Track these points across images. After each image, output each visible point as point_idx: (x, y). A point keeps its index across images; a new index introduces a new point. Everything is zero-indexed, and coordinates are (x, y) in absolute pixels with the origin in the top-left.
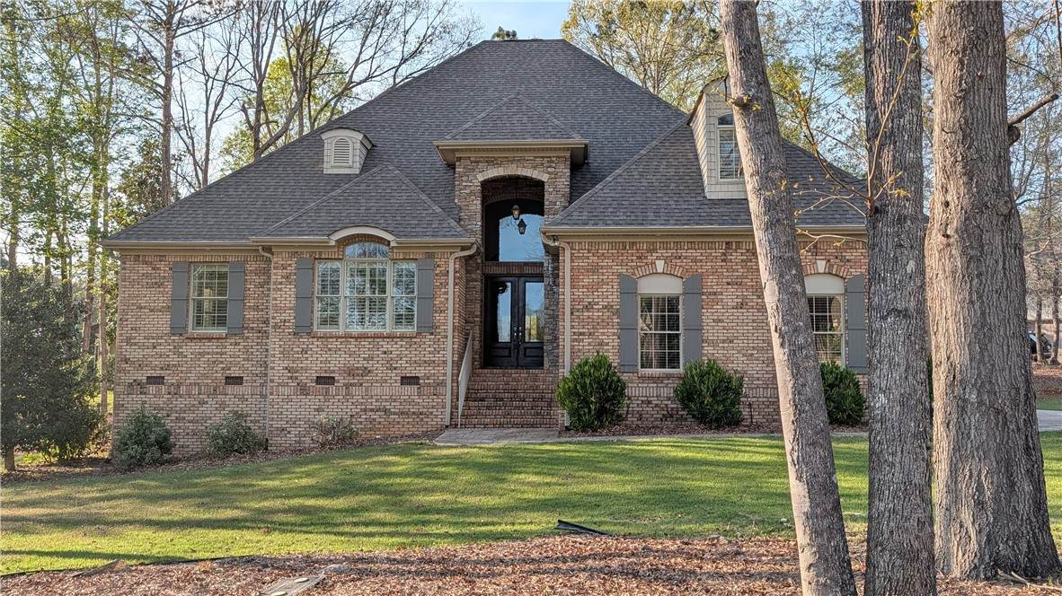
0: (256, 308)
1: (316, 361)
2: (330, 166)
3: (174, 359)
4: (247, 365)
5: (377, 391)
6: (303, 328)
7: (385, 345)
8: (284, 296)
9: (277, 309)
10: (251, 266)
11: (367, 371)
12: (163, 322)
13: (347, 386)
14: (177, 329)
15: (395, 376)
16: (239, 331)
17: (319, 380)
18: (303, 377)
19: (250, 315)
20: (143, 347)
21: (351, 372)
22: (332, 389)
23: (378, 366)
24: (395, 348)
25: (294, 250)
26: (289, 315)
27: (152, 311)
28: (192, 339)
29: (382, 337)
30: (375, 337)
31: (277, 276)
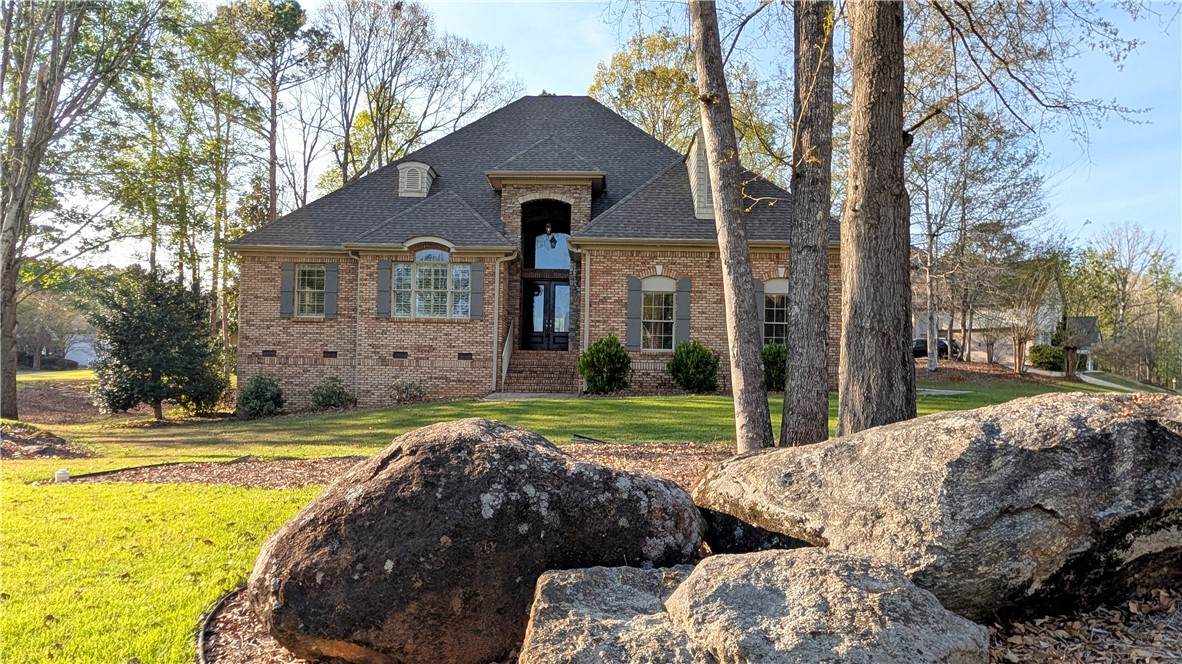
0: (347, 299)
1: (393, 340)
2: (404, 190)
3: (284, 337)
4: (341, 343)
5: (439, 363)
6: (383, 315)
7: (446, 329)
8: (368, 290)
9: (366, 300)
10: (343, 266)
11: (432, 348)
12: (274, 309)
13: (417, 359)
14: (286, 314)
15: (454, 353)
16: (333, 316)
17: (396, 355)
18: (383, 352)
19: (342, 304)
20: (259, 327)
21: (419, 349)
22: (406, 361)
23: (440, 344)
24: (454, 331)
25: (377, 254)
26: (372, 304)
27: (266, 300)
28: (297, 322)
29: (444, 322)
30: (439, 322)
31: (362, 274)
